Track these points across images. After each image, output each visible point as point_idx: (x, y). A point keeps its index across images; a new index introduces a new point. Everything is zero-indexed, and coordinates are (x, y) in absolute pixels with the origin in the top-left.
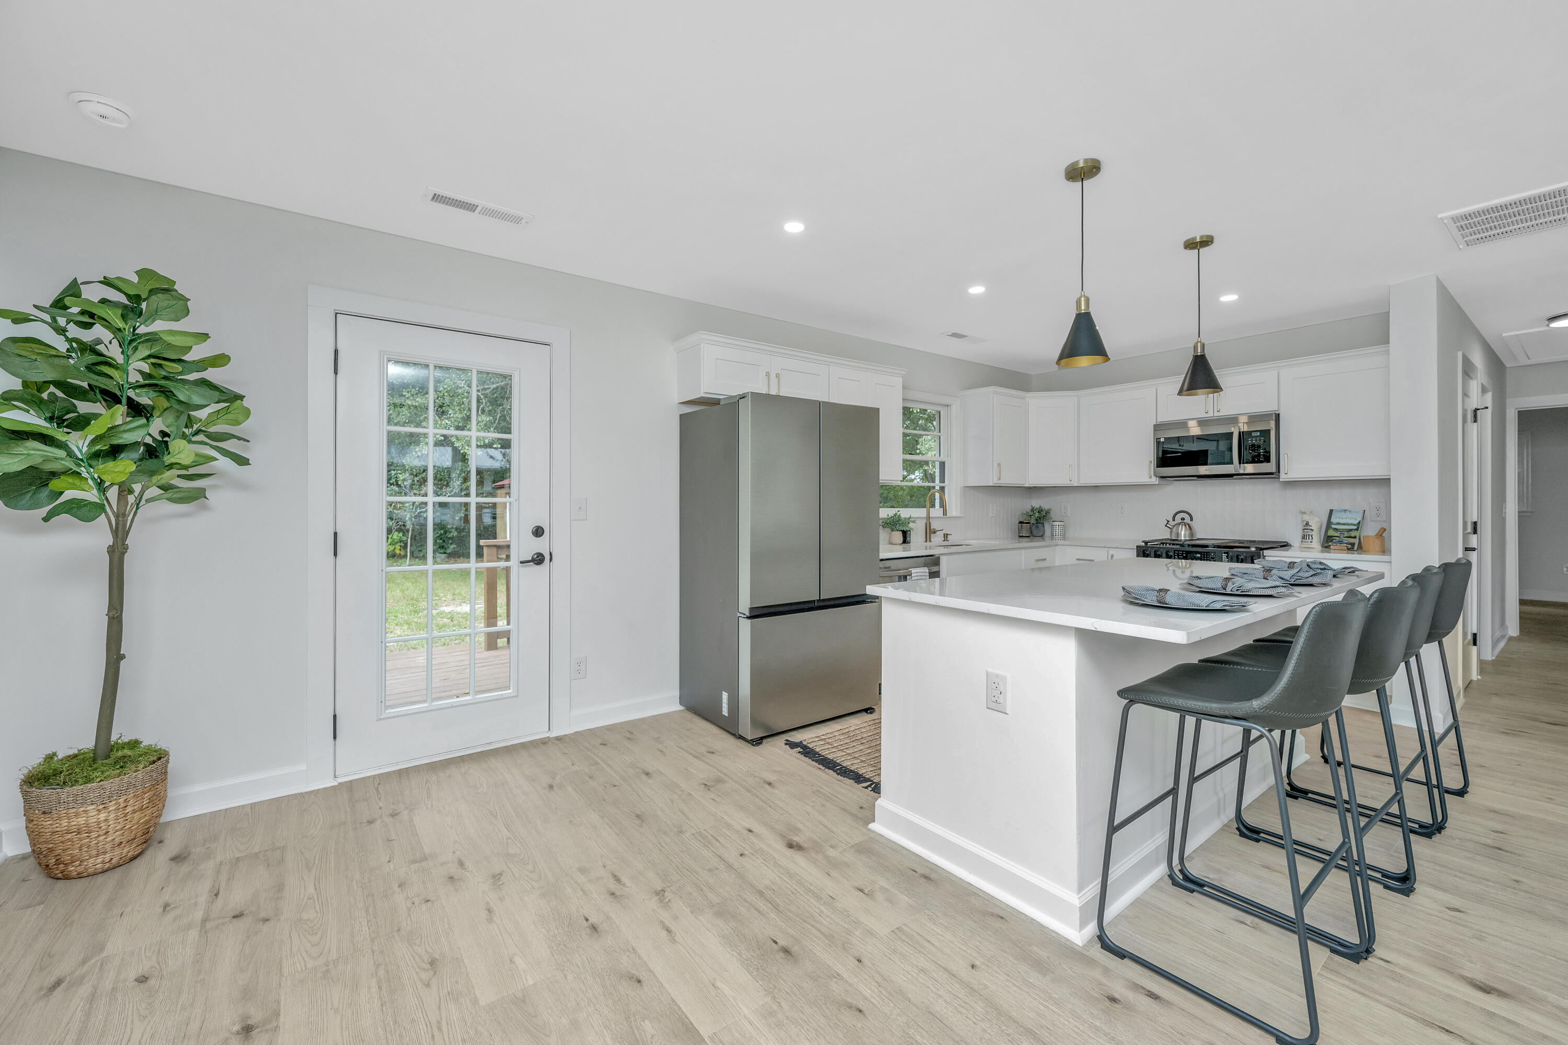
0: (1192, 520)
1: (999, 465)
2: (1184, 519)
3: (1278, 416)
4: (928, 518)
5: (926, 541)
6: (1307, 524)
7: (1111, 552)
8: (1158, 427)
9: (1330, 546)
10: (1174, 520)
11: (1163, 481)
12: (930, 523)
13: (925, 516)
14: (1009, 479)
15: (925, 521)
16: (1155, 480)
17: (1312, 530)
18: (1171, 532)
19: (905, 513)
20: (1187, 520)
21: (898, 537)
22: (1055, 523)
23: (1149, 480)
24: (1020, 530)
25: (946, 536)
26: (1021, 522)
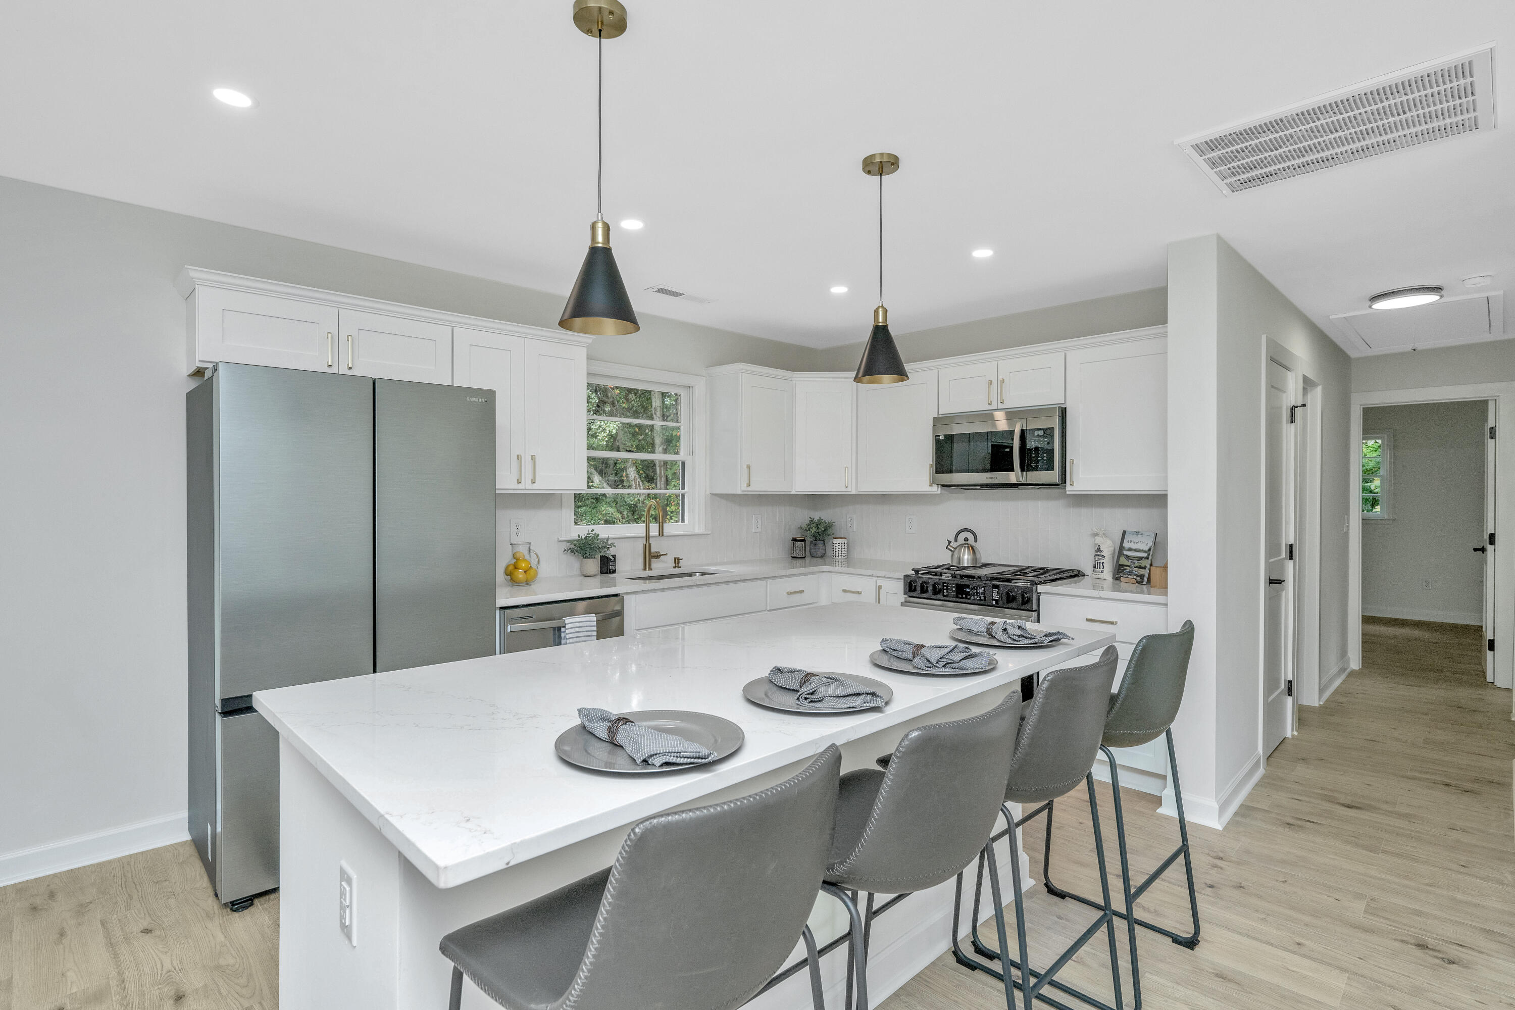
0: (976, 541)
1: (749, 467)
2: (967, 541)
3: (1063, 412)
4: (648, 537)
5: (645, 569)
6: (1099, 549)
7: (880, 582)
8: (938, 422)
9: (1120, 577)
10: (956, 541)
11: (946, 491)
12: (650, 545)
13: (644, 534)
14: (761, 485)
15: (643, 542)
16: (936, 490)
17: (1103, 556)
18: (952, 556)
19: (604, 531)
20: (970, 537)
21: (593, 565)
22: (836, 541)
23: (930, 489)
24: (793, 548)
25: (677, 561)
26: (794, 540)
